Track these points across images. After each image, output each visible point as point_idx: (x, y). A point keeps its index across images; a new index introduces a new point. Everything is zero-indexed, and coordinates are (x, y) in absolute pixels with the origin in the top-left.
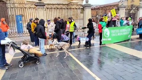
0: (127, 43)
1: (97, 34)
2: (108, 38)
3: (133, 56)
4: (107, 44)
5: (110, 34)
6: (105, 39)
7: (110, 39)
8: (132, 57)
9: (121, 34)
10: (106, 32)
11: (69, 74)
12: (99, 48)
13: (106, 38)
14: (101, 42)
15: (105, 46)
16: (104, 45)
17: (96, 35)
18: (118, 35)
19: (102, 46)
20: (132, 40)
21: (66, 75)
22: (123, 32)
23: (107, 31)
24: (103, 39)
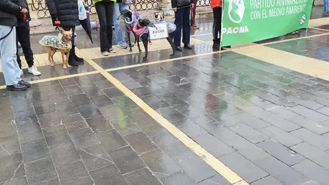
1: (204, 16)
2: (238, 25)
3: (319, 80)
4: (239, 47)
5: (247, 12)
6: (230, 29)
7: (244, 30)
8: (316, 83)
9: (280, 12)
10: (233, 4)
11: (110, 152)
12: (211, 60)
13: (233, 25)
14: (217, 41)
15: (231, 52)
16: (228, 50)
17: (201, 21)
18: (271, 15)
19: (220, 52)
21: (99, 156)
22: (285, 7)
23: (237, 4)
24: (223, 30)
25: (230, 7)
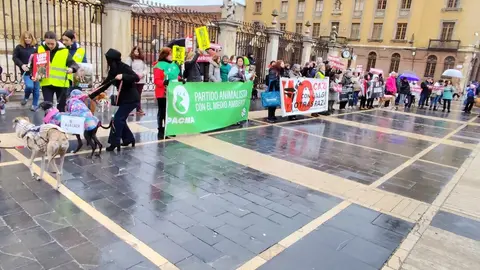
0: (237, 133)
1: (153, 101)
2: (183, 116)
3: (249, 169)
4: (184, 136)
5: (192, 104)
6: (175, 118)
7: (190, 120)
8: (247, 172)
9: (224, 105)
10: (178, 96)
11: (32, 250)
12: (155, 148)
13: (179, 116)
15: (175, 142)
16: (175, 139)
17: (148, 106)
18: (215, 108)
19: (164, 140)
20: (251, 123)
21: (19, 255)
22: (228, 100)
23: (182, 96)
24: (169, 120)
25: (175, 98)
